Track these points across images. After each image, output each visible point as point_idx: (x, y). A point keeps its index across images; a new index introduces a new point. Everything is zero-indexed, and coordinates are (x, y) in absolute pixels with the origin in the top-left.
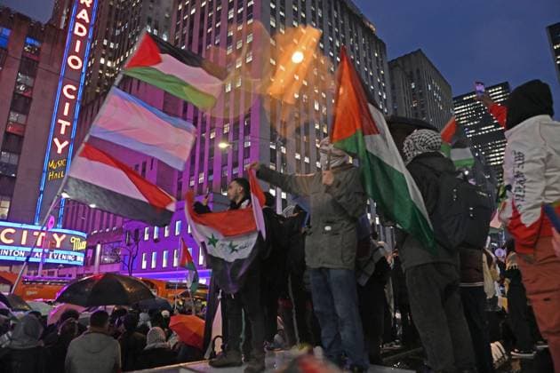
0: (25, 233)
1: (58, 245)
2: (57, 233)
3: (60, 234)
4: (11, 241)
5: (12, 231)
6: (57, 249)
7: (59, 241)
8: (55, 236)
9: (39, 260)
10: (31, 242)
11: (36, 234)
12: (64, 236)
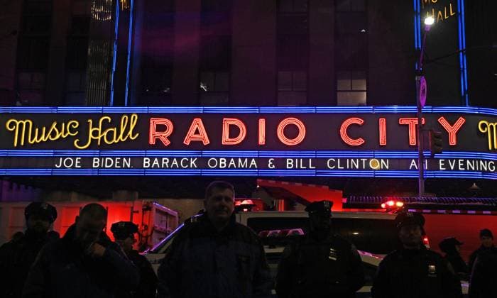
0: (382, 121)
1: (453, 141)
2: (446, 116)
3: (452, 118)
4: (360, 142)
5: (359, 121)
6: (452, 148)
7: (452, 130)
8: (443, 122)
9: (415, 175)
10: (398, 139)
11: (403, 121)
12: (461, 121)
